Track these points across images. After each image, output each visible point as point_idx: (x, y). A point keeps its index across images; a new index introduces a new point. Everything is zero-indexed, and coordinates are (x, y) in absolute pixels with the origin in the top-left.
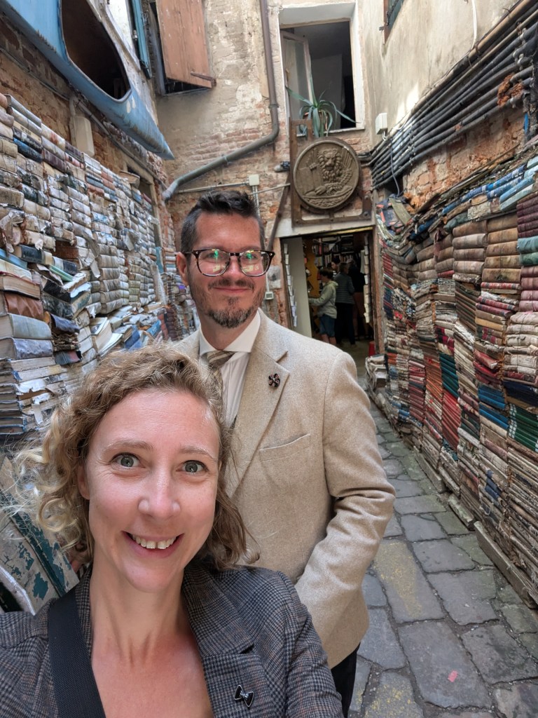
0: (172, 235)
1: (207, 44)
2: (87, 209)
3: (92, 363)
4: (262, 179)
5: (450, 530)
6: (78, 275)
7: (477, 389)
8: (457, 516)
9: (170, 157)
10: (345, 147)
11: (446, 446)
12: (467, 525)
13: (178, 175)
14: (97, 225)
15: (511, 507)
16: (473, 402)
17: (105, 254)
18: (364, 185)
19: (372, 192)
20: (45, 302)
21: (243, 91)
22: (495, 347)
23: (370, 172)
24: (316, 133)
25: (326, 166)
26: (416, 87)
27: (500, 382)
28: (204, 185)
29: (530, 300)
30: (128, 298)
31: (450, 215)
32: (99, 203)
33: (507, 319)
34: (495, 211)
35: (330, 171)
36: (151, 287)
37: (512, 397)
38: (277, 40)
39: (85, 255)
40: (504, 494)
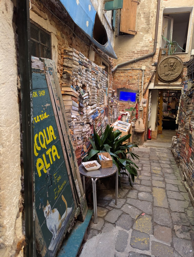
0: (112, 83)
2: (90, 77)
3: (85, 116)
4: (147, 68)
5: (181, 190)
6: (85, 94)
8: (185, 187)
10: (179, 59)
11: (187, 165)
12: (187, 189)
13: (118, 64)
14: (92, 81)
17: (93, 89)
18: (184, 74)
19: (186, 76)
20: (78, 99)
21: (146, 36)
23: (187, 69)
24: (169, 53)
25: (170, 66)
28: (126, 68)
30: (96, 102)
32: (94, 75)
35: (171, 67)
36: (103, 100)
38: (161, 20)
39: (88, 89)
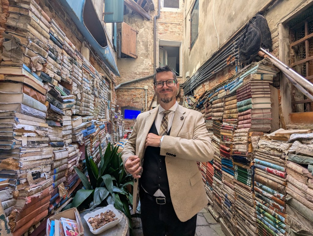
0: (116, 101)
1: (136, 46)
2: (81, 75)
4: (149, 88)
5: (210, 221)
6: (69, 95)
7: (221, 160)
8: (212, 215)
9: (119, 75)
11: (207, 184)
12: (216, 219)
14: (84, 82)
15: (236, 211)
16: (219, 165)
17: (86, 93)
18: (181, 94)
19: (183, 96)
20: (47, 97)
21: (146, 61)
22: (229, 143)
23: (183, 90)
26: (199, 63)
27: (231, 156)
28: (129, 87)
29: (242, 124)
30: (93, 113)
31: (211, 97)
32: (87, 75)
33: (233, 131)
34: (228, 94)
36: (104, 113)
37: (236, 162)
38: (158, 48)
39: (75, 90)
40: (233, 205)
